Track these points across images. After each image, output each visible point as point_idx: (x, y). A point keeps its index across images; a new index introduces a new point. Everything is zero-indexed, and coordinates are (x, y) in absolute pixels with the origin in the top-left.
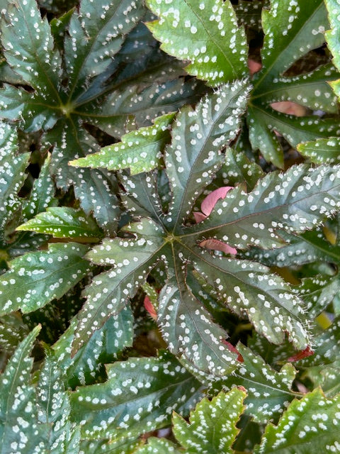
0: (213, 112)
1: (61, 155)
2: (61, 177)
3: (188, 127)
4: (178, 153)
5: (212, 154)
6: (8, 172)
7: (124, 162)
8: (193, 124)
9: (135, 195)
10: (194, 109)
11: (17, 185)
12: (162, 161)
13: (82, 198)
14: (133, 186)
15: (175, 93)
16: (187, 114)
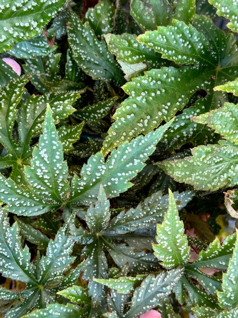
0: (163, 280)
1: (89, 262)
2: (85, 274)
3: (150, 284)
4: (141, 293)
5: (155, 299)
6: (63, 261)
7: (116, 287)
8: (152, 283)
9: (114, 300)
10: (156, 277)
11: (65, 269)
12: (132, 292)
13: (90, 288)
14: (115, 296)
15: (150, 259)
16: (152, 278)
